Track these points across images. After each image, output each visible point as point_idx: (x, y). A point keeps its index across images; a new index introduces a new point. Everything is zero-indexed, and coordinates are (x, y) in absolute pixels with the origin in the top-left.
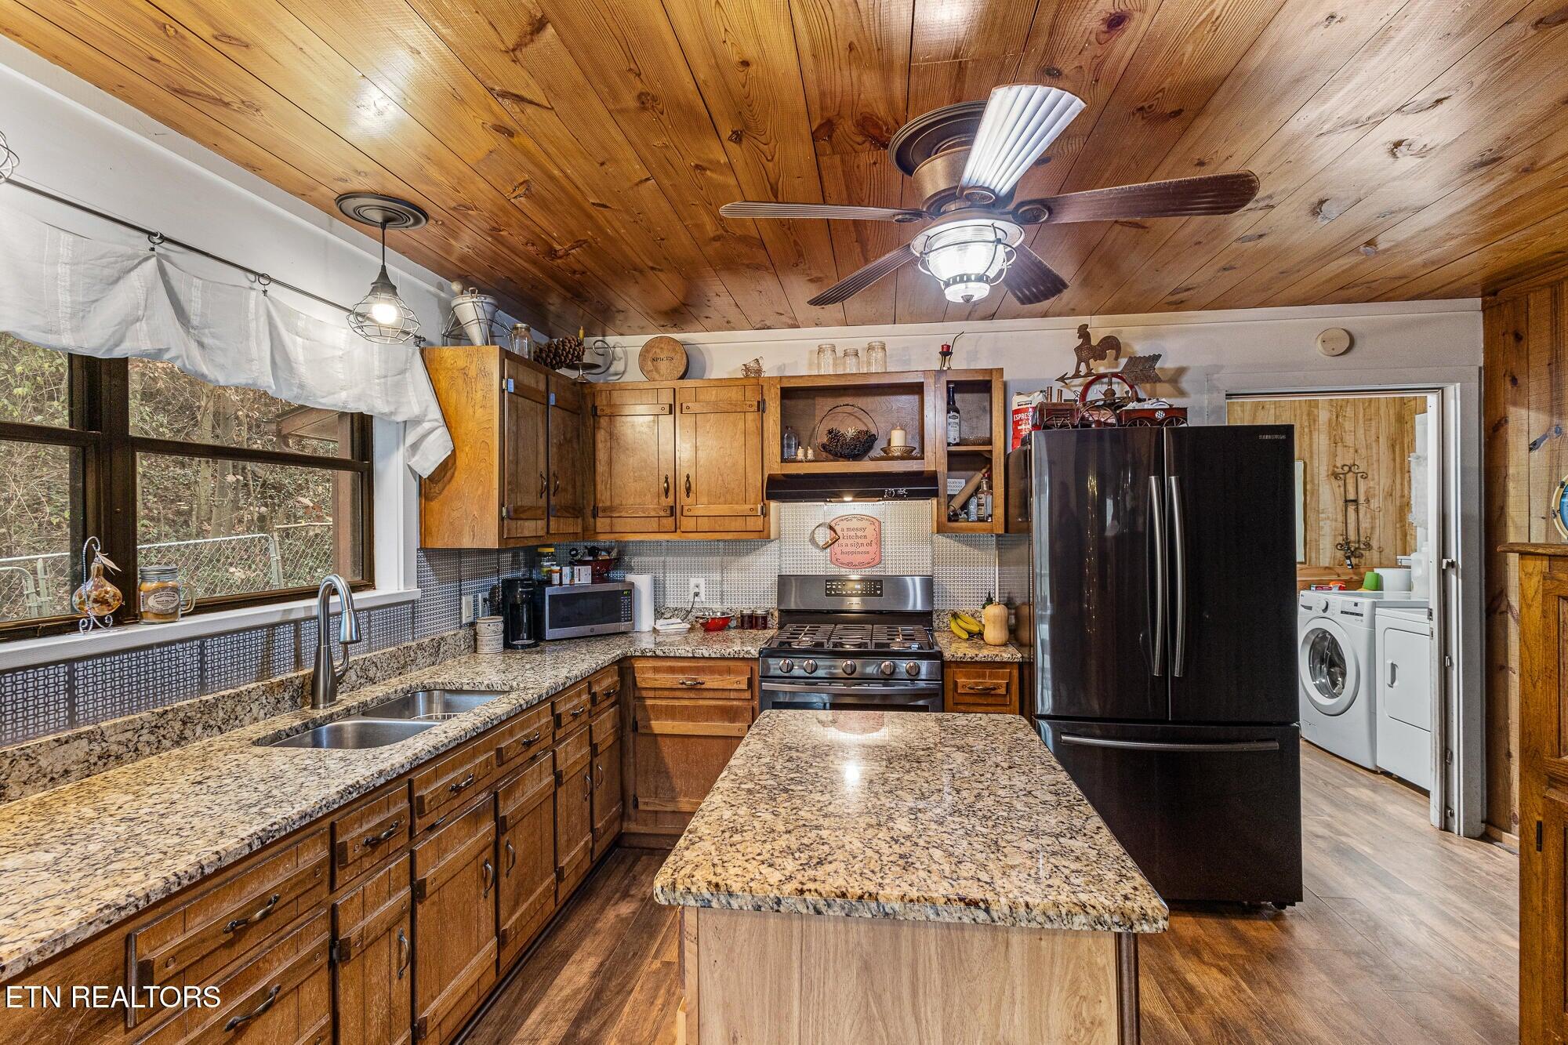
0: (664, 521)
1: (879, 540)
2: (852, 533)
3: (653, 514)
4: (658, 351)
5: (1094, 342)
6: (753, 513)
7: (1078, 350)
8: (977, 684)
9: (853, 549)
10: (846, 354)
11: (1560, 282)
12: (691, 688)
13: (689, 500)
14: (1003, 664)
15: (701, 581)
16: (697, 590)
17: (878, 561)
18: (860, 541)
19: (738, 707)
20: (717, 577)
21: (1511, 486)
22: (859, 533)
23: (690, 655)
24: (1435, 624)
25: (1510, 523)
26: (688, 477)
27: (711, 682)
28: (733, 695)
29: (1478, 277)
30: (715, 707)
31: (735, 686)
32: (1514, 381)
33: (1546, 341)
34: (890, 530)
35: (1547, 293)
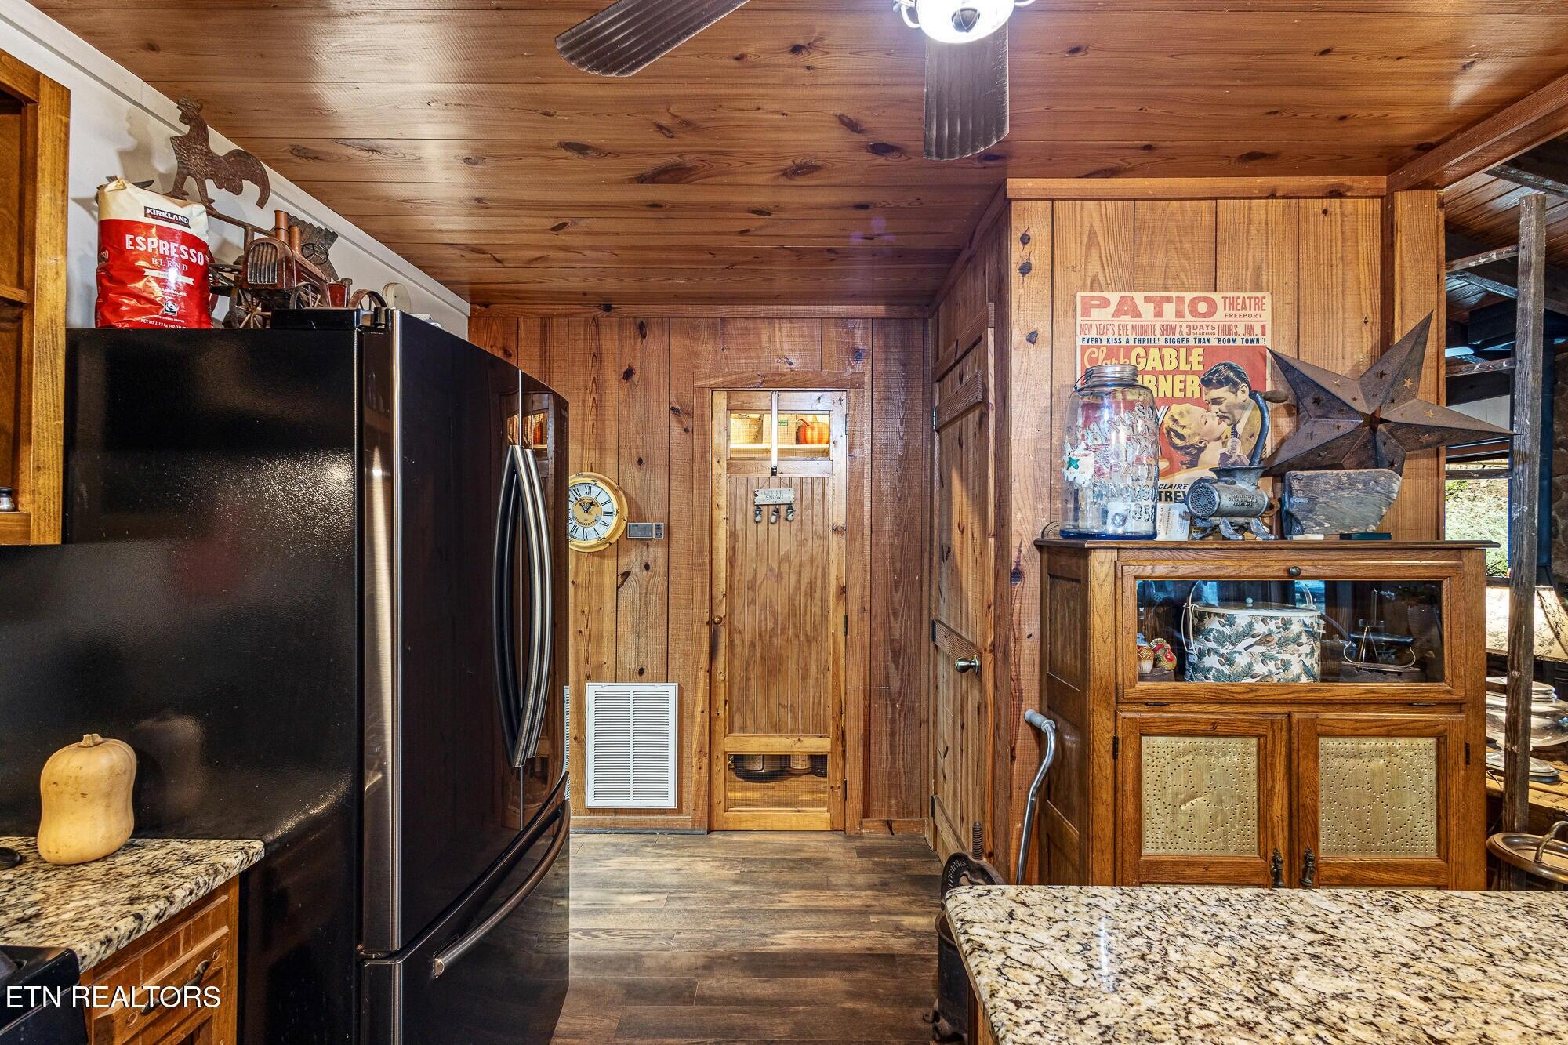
11: (549, 315)
35: (538, 321)
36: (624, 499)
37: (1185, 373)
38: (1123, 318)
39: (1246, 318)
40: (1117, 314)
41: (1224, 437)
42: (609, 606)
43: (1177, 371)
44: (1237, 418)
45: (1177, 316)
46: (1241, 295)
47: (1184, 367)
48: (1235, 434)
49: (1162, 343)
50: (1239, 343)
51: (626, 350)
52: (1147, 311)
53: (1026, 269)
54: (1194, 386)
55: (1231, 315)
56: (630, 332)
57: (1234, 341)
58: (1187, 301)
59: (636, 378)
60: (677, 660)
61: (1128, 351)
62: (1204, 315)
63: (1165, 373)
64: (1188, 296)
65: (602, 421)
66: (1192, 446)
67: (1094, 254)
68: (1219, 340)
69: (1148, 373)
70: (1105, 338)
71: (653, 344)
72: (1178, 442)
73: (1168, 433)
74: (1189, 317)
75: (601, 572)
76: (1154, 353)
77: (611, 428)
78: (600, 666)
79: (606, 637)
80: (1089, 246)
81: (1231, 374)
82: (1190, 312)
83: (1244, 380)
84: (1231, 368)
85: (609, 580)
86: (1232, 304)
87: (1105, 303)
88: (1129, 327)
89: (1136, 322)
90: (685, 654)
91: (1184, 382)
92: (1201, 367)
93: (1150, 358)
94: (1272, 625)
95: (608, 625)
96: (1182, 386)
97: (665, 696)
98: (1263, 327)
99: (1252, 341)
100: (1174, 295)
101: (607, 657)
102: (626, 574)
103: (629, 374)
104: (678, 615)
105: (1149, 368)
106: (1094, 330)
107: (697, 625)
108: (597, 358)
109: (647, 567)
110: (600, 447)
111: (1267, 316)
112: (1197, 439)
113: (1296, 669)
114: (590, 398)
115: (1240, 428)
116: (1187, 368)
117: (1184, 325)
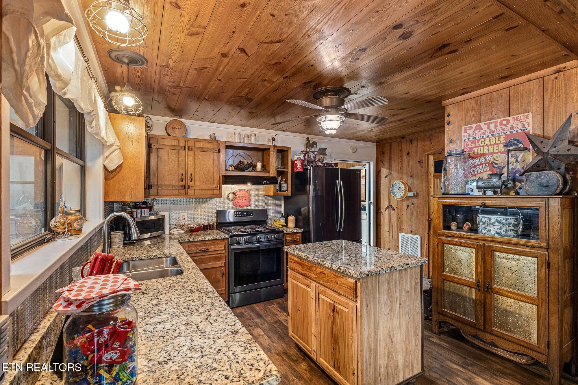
0: (181, 191)
1: (249, 198)
2: (241, 196)
3: (177, 188)
4: (175, 125)
5: (311, 142)
6: (216, 188)
7: (307, 144)
8: (292, 239)
9: (241, 201)
10: (245, 136)
11: (391, 142)
12: (204, 251)
13: (191, 183)
14: (298, 233)
15: (186, 214)
16: (184, 217)
17: (249, 204)
18: (244, 198)
19: (220, 256)
20: (192, 212)
21: (382, 185)
22: (243, 196)
23: (204, 239)
24: (368, 216)
25: (381, 193)
26: (191, 174)
27: (211, 248)
28: (219, 252)
29: (375, 138)
30: (212, 257)
31: (220, 249)
32: (382, 162)
33: (389, 155)
34: (253, 194)
35: (389, 144)
36: (407, 186)
37: (498, 144)
38: (477, 131)
39: (522, 123)
40: (475, 130)
41: (512, 163)
42: (404, 214)
43: (495, 144)
44: (518, 156)
45: (495, 127)
46: (519, 115)
47: (498, 142)
48: (517, 161)
49: (490, 136)
50: (519, 131)
51: (408, 147)
52: (485, 127)
53: (449, 123)
54: (502, 148)
55: (515, 123)
56: (408, 143)
57: (517, 131)
58: (499, 122)
59: (410, 154)
60: (420, 230)
61: (478, 140)
62: (505, 125)
63: (491, 145)
64: (499, 120)
65: (402, 167)
66: (501, 166)
67: (468, 115)
68: (511, 132)
69: (486, 146)
70: (471, 138)
71: (414, 145)
72: (495, 166)
73: (492, 163)
74: (499, 126)
75: (402, 205)
76: (487, 140)
77: (405, 168)
78: (402, 229)
79: (404, 222)
80: (467, 113)
81: (516, 142)
82: (500, 125)
83: (520, 143)
84: (515, 140)
85: (404, 207)
86: (516, 119)
87: (471, 128)
88: (479, 134)
89: (481, 131)
90: (423, 228)
91: (498, 147)
92: (504, 141)
93: (486, 141)
94: (486, 219)
95: (404, 219)
96: (497, 148)
97: (417, 239)
98: (529, 125)
99: (524, 130)
100: (494, 121)
101: (404, 227)
102: (408, 206)
103: (408, 154)
104: (421, 218)
105: (485, 144)
106: (468, 136)
107: (425, 220)
108: (401, 151)
109: (413, 204)
110: (402, 173)
111: (530, 120)
112: (502, 164)
113: (493, 232)
114: (400, 161)
115: (519, 159)
116: (499, 142)
117: (498, 129)
